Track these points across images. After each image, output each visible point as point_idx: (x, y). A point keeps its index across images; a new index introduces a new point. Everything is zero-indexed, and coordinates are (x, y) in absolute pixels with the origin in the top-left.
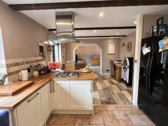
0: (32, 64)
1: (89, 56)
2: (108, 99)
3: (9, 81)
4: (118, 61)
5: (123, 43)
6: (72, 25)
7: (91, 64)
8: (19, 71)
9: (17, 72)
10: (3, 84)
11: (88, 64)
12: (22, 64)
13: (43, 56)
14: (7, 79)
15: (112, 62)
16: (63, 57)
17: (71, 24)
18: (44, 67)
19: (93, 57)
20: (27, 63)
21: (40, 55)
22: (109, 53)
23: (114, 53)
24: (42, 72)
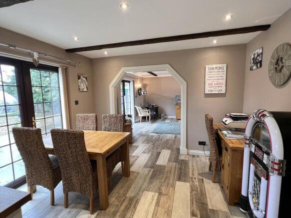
1: (173, 99)
4: (235, 119)
5: (254, 59)
7: (175, 117)
11: (169, 117)
16: (74, 103)
19: (179, 100)
22: (207, 92)
23: (223, 92)
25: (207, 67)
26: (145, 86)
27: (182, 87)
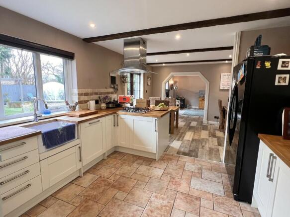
0: (101, 96)
1: (196, 93)
2: (190, 151)
3: (79, 108)
6: (140, 49)
7: (198, 107)
8: (88, 101)
9: (86, 102)
10: (75, 110)
11: (193, 107)
12: (91, 94)
13: (114, 88)
14: (77, 106)
15: (220, 102)
16: (145, 92)
17: (138, 49)
18: (114, 100)
19: (202, 94)
20: (96, 94)
21: (111, 87)
22: (221, 88)
24: (110, 106)
25: (222, 74)
26: (175, 82)
27: (206, 85)
